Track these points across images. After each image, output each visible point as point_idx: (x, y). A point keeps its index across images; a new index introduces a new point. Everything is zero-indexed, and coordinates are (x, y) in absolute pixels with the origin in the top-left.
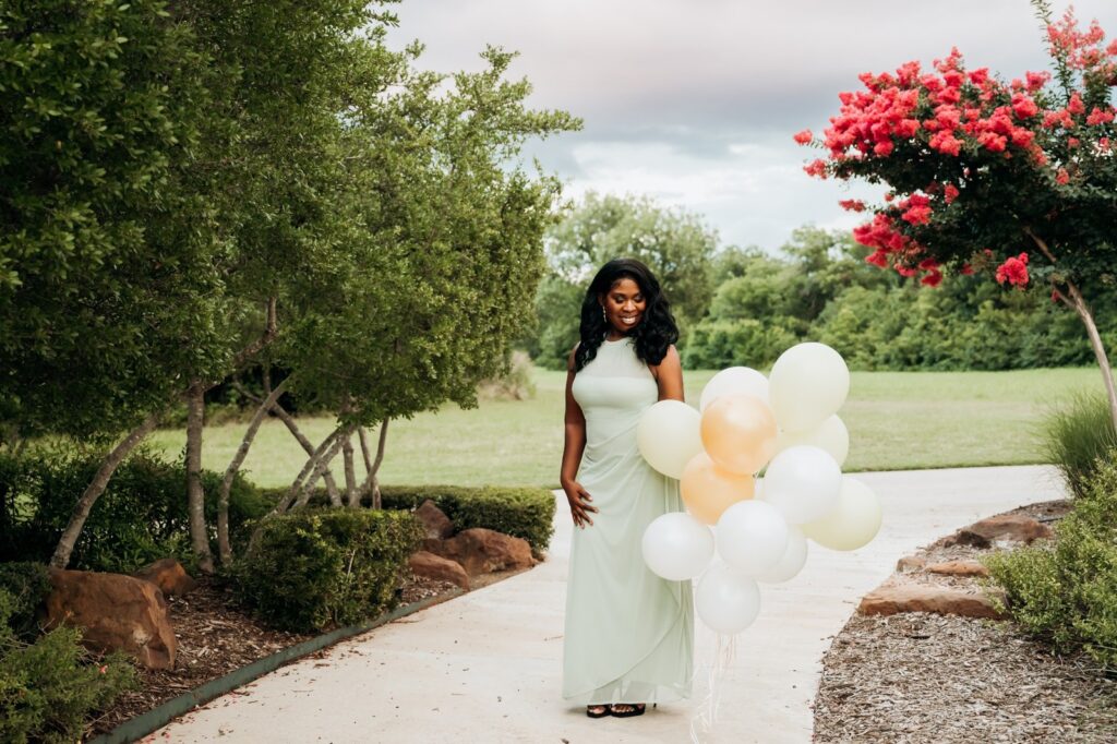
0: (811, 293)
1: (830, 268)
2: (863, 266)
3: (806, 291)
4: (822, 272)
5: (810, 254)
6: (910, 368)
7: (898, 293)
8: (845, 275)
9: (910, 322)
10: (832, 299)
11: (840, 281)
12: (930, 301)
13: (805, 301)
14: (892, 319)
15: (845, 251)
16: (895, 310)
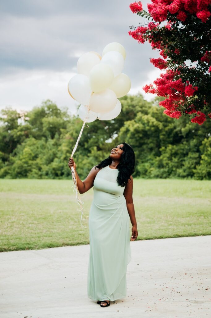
0: (10, 140)
1: (19, 128)
2: (34, 128)
3: (7, 139)
4: (15, 130)
5: (9, 121)
6: (57, 178)
7: (51, 142)
8: (26, 132)
9: (58, 155)
10: (20, 144)
11: (24, 135)
12: (67, 146)
13: (7, 144)
14: (49, 155)
15: (26, 121)
16: (51, 149)
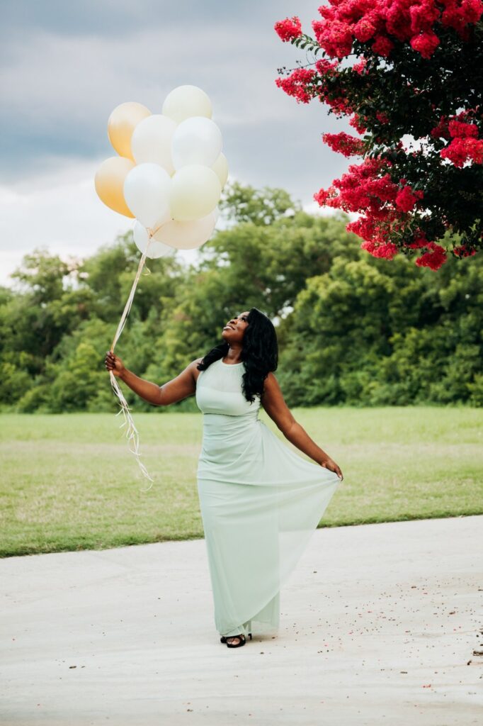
0: (45, 325)
1: (65, 297)
2: (101, 297)
3: (39, 323)
4: (57, 302)
5: (43, 282)
6: (156, 409)
7: (141, 327)
8: (82, 306)
9: (156, 358)
10: (69, 333)
11: (77, 313)
12: (177, 336)
13: (39, 334)
14: (135, 356)
15: (81, 280)
16: (140, 345)
